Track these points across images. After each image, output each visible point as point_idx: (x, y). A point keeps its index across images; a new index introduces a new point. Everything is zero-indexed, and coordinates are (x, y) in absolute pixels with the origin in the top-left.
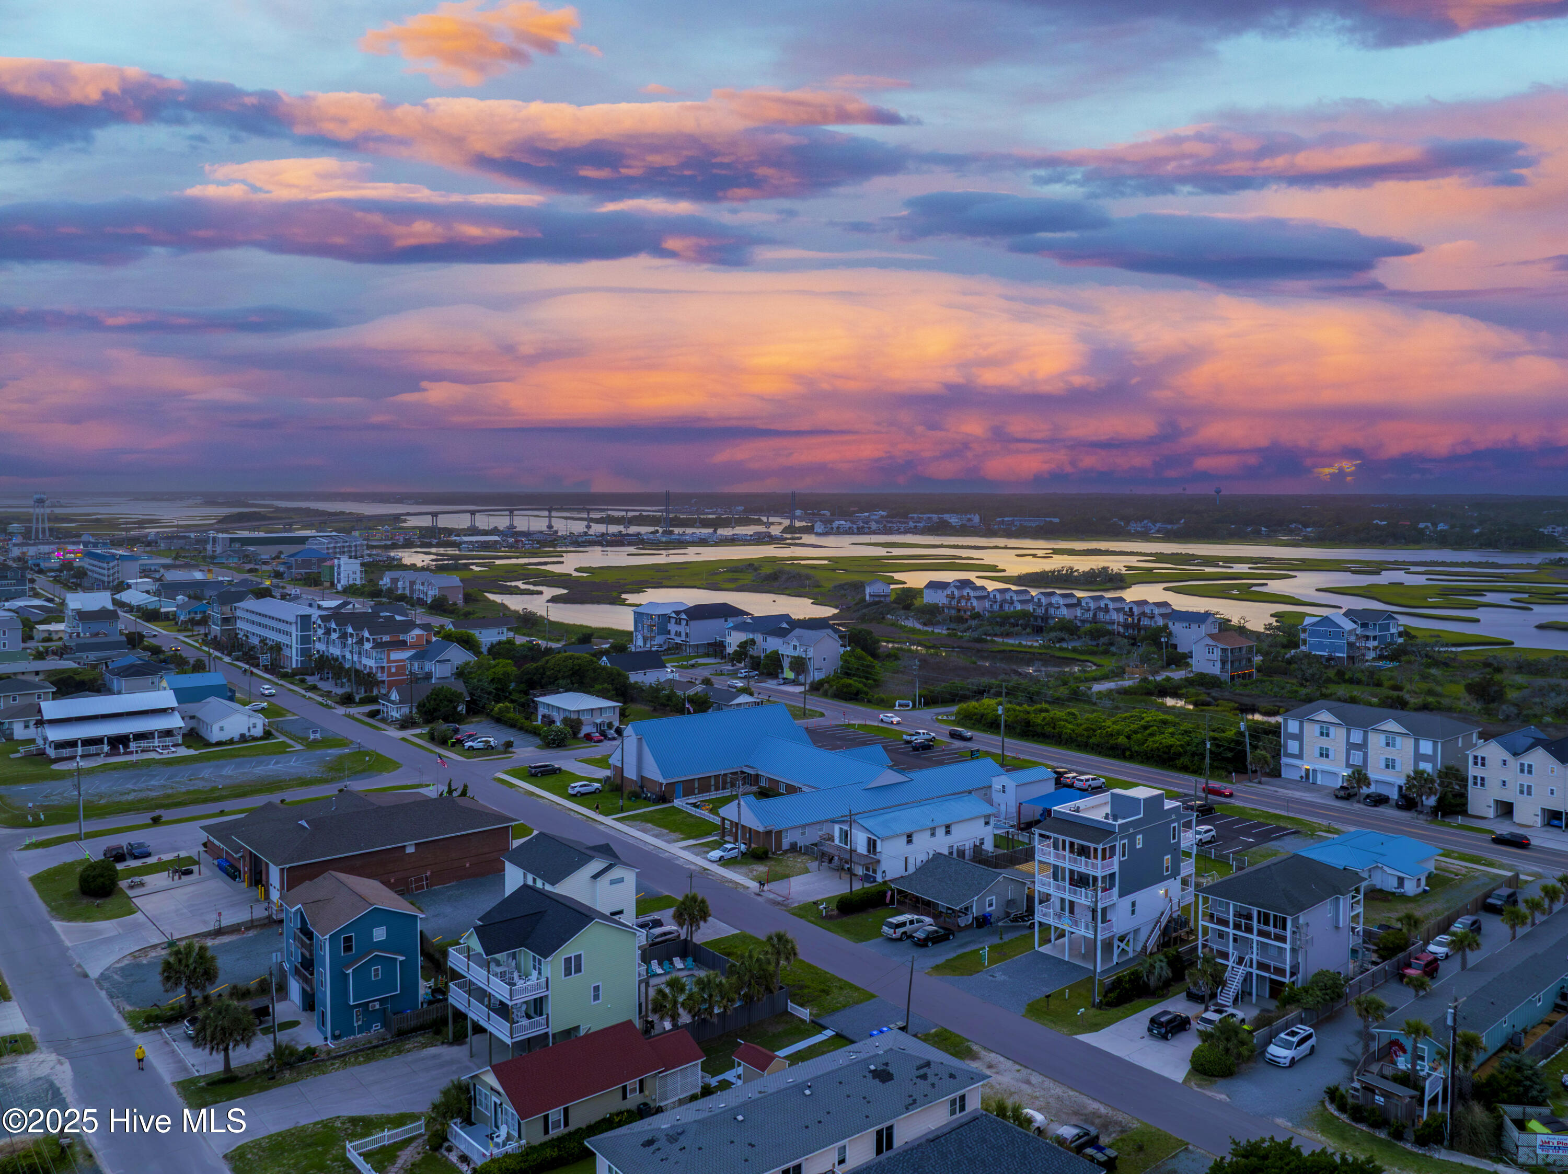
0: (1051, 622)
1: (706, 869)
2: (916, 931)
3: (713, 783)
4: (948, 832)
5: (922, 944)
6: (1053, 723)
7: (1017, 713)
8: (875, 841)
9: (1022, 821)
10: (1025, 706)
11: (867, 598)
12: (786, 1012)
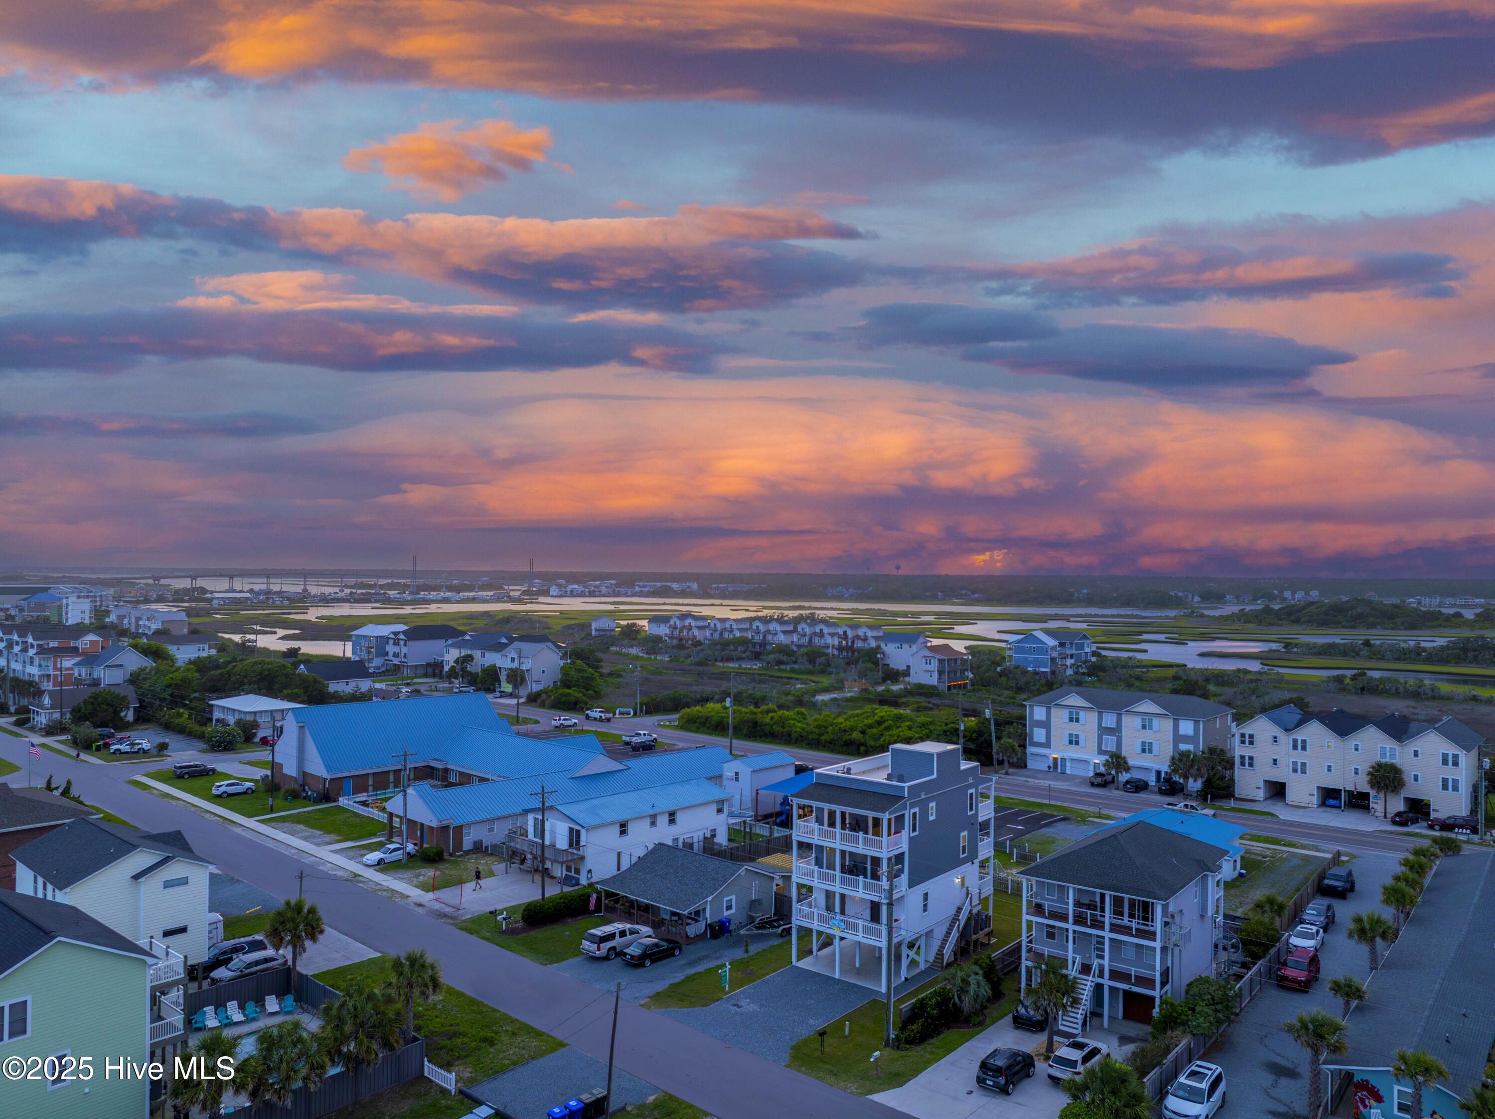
0: (769, 648)
1: (356, 875)
2: (628, 946)
3: (391, 779)
4: (672, 821)
5: (637, 963)
6: (782, 722)
7: (744, 715)
8: (578, 832)
9: (759, 814)
10: (752, 707)
11: (594, 633)
12: (421, 1077)
